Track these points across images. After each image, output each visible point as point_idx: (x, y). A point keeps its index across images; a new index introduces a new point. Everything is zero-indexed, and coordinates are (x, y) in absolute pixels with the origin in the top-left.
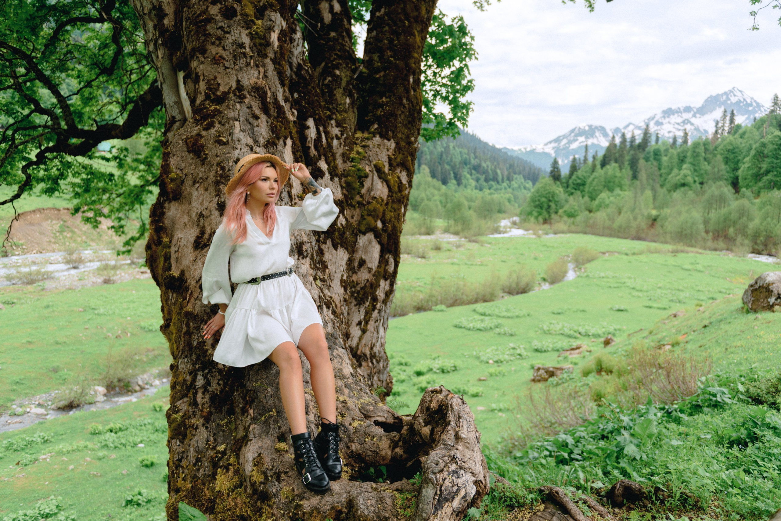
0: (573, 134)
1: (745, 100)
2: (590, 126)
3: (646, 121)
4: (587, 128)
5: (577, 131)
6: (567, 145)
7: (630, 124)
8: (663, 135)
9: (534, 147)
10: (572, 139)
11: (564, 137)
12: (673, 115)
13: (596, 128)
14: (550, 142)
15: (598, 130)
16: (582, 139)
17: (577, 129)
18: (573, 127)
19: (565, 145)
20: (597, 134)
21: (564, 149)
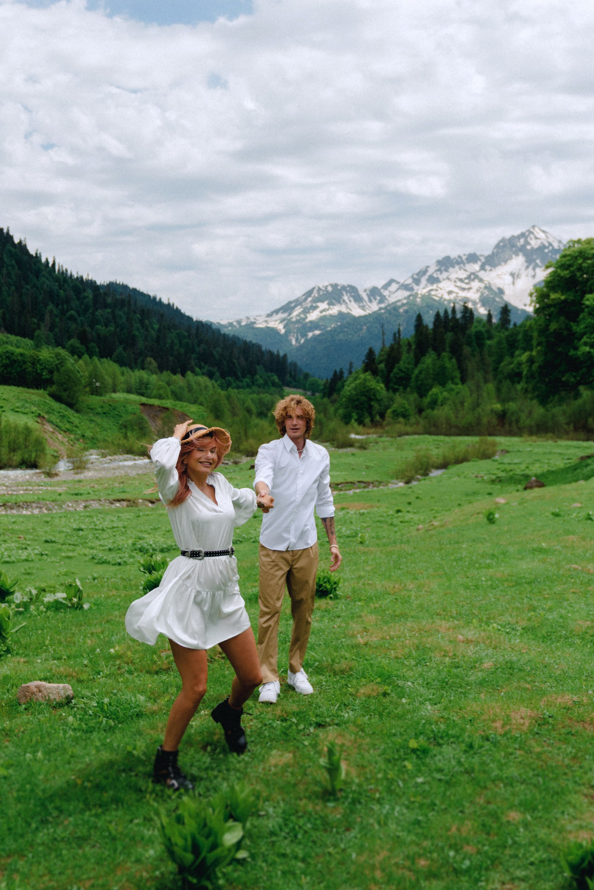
0: (310, 299)
1: (550, 244)
2: (335, 286)
3: (415, 276)
4: (330, 289)
5: (315, 294)
6: (302, 316)
7: (392, 281)
8: (441, 298)
9: (253, 320)
10: (309, 305)
11: (298, 302)
12: (453, 267)
13: (344, 288)
14: (277, 312)
15: (347, 292)
16: (323, 306)
17: (315, 291)
18: (309, 288)
19: (297, 315)
20: (345, 298)
21: (298, 322)
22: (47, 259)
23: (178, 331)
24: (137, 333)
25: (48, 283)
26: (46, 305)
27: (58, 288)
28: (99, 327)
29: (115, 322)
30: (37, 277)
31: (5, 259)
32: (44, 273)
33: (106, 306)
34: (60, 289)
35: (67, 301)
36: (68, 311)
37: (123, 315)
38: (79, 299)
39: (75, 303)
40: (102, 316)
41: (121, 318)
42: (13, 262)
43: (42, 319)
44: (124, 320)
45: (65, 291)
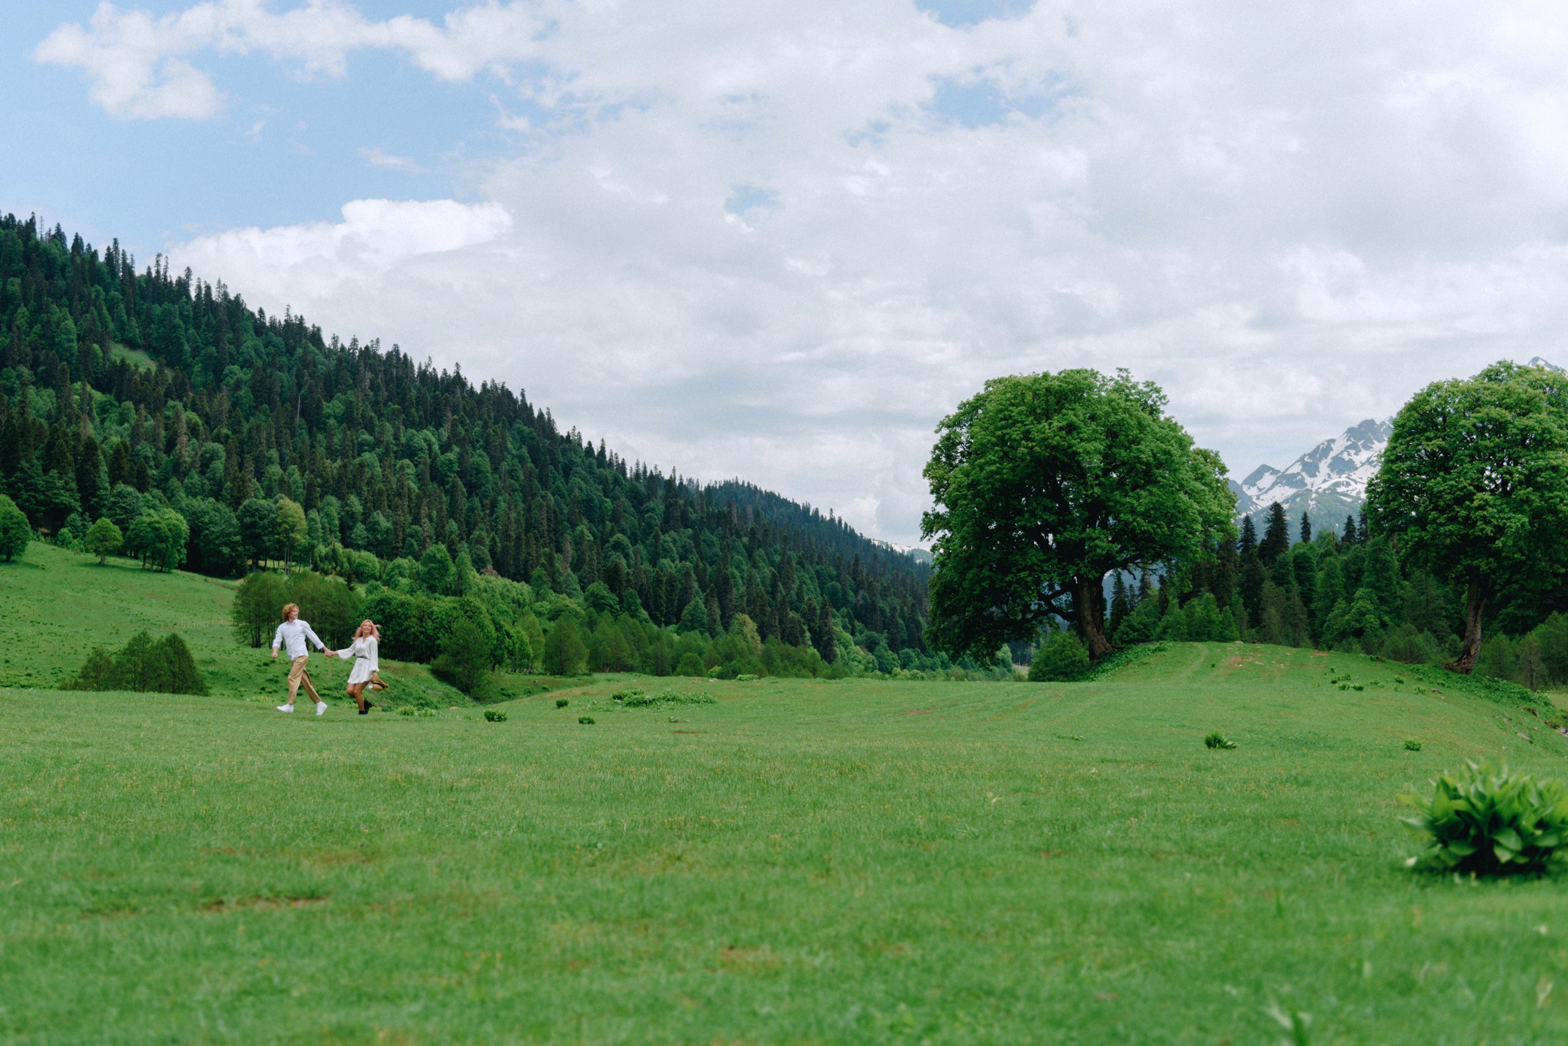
3: (1308, 459)
22: (590, 443)
23: (818, 567)
24: (736, 572)
25: (583, 485)
26: (573, 526)
27: (601, 494)
28: (666, 561)
29: (699, 552)
30: (567, 474)
31: (509, 445)
32: (579, 469)
33: (686, 522)
34: (606, 496)
35: (615, 518)
36: (612, 533)
37: (714, 539)
38: (639, 512)
39: (630, 520)
40: (674, 542)
41: (710, 545)
42: (524, 450)
43: (559, 550)
44: (717, 549)
45: (614, 499)
